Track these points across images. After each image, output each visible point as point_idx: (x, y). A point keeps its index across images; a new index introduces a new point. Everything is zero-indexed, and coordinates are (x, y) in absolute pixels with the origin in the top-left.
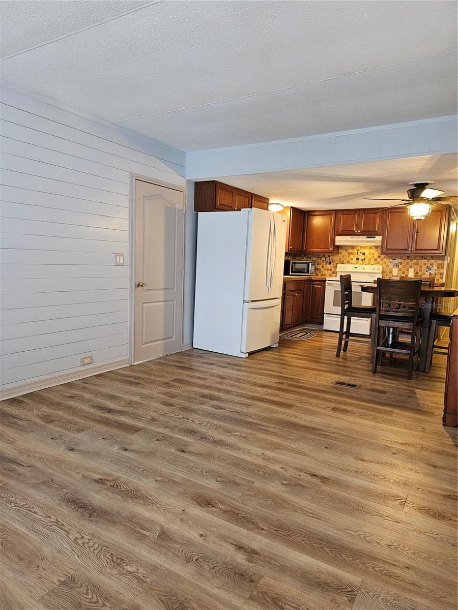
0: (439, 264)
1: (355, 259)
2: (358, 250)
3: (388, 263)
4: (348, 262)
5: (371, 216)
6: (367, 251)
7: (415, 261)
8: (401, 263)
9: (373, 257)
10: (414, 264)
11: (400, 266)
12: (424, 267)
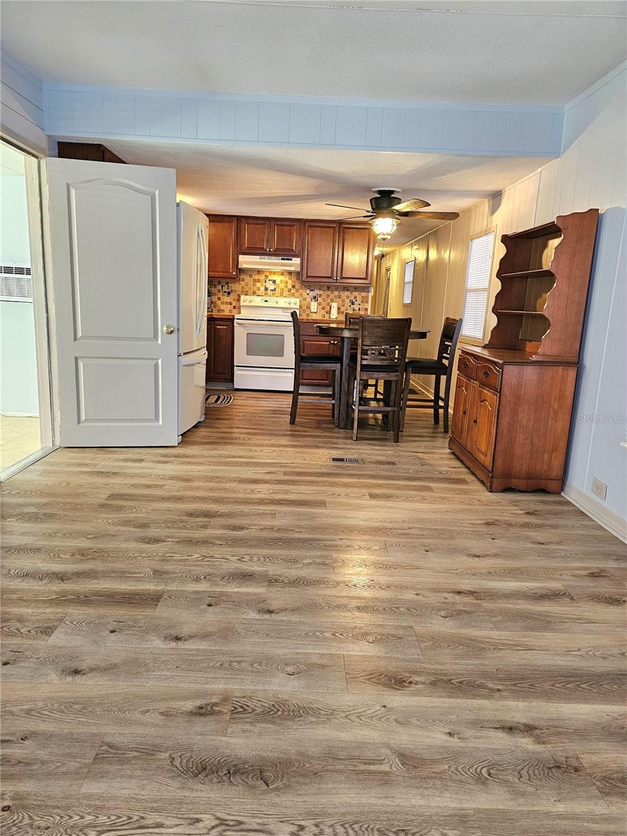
0: (363, 297)
1: (262, 289)
2: (267, 276)
3: (305, 295)
4: (254, 293)
5: (286, 229)
6: (278, 278)
7: (336, 293)
8: (321, 295)
9: (286, 287)
10: (336, 296)
11: (320, 300)
12: (347, 301)
